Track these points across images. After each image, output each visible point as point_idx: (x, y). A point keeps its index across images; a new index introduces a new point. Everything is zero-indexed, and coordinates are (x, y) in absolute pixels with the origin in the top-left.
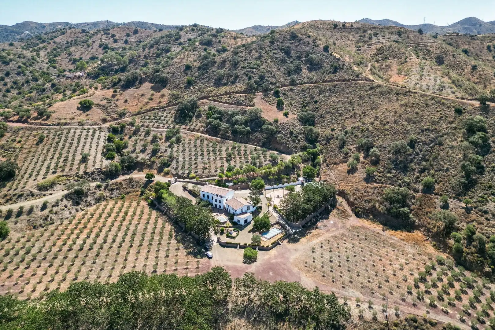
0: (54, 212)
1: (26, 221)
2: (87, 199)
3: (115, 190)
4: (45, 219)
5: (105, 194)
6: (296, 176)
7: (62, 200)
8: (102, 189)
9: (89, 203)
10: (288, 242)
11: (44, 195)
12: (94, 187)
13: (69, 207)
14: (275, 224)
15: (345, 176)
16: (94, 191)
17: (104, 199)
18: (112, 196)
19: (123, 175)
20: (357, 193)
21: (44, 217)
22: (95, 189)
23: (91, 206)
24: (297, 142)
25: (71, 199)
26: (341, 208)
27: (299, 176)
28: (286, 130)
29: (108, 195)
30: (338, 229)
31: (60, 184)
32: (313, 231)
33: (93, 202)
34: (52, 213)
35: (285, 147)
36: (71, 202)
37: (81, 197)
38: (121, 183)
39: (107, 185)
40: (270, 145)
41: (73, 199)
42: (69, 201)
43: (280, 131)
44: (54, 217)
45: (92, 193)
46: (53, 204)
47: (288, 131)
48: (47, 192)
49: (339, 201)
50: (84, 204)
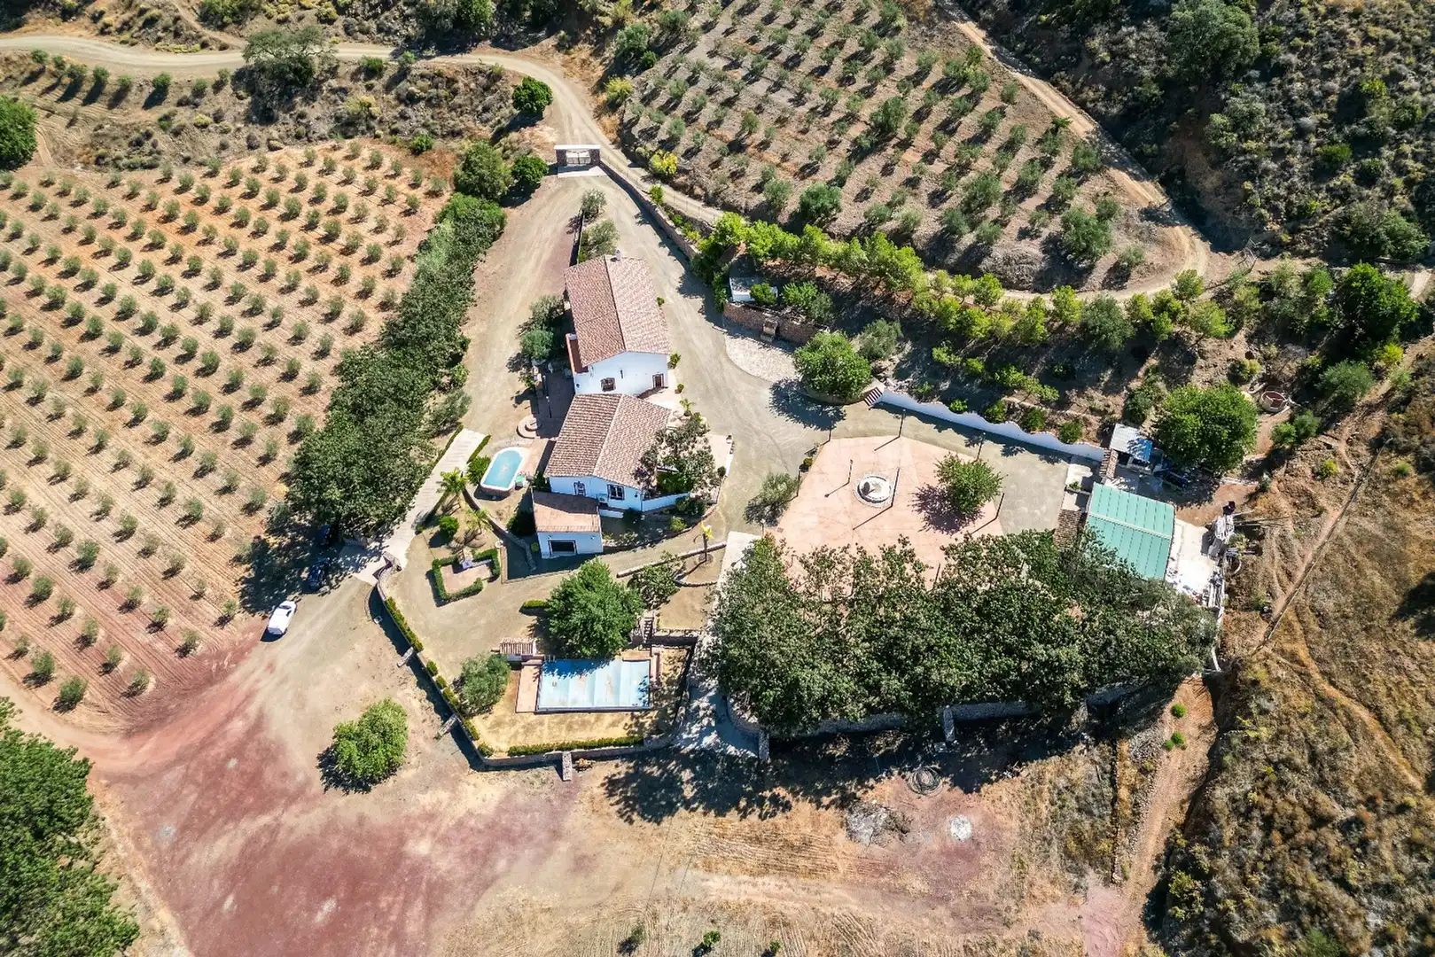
0: (175, 126)
1: (92, 127)
2: (306, 109)
3: (422, 104)
4: (139, 143)
5: (375, 110)
6: (1117, 403)
7: (218, 87)
8: (378, 84)
9: (307, 126)
10: (612, 785)
11: (204, 45)
12: (353, 68)
13: (227, 123)
14: (668, 642)
15: (1365, 606)
16: (347, 83)
17: (370, 128)
18: (399, 125)
19: (497, 43)
20: (1301, 784)
21: (135, 135)
22: (354, 77)
23: (309, 141)
24: (1345, 178)
25: (252, 89)
26: (1128, 773)
27: (1133, 417)
28: (1328, 74)
29: (389, 115)
30: (945, 900)
31: (269, 17)
32: (803, 809)
33: (323, 128)
34: (163, 128)
35: (1229, 185)
36: (243, 106)
37: (291, 97)
38: (451, 81)
39: (403, 74)
40: (1161, 135)
41: (261, 95)
42: (240, 98)
43: (1282, 70)
44: (163, 140)
45: (333, 91)
46: (188, 93)
47: (1334, 84)
48: (217, 35)
49: (1166, 728)
50: (291, 122)
